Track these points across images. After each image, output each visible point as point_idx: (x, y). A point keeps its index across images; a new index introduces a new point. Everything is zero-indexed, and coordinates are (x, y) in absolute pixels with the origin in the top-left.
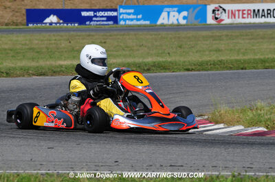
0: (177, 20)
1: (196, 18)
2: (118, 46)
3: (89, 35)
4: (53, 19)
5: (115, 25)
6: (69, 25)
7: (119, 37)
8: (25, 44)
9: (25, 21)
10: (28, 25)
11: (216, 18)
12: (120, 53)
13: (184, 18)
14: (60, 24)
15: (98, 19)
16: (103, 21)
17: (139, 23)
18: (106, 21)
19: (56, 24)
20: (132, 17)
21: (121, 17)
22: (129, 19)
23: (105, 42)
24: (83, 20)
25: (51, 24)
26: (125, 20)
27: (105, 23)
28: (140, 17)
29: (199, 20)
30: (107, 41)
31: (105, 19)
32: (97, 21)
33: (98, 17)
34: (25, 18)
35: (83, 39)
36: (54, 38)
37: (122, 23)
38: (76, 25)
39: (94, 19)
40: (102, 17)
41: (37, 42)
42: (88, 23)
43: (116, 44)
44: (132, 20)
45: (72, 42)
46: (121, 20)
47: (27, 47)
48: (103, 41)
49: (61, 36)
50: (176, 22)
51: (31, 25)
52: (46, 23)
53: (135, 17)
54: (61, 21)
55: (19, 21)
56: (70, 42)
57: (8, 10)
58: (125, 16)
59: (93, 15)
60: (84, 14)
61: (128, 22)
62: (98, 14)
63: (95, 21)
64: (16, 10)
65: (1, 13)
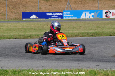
0: (89, 17)
1: (98, 16)
4: (34, 16)
5: (62, 19)
6: (41, 19)
10: (23, 19)
11: (107, 16)
13: (93, 16)
14: (37, 19)
15: (54, 17)
16: (56, 17)
17: (72, 18)
18: (58, 17)
19: (35, 19)
21: (64, 16)
22: (68, 17)
24: (47, 17)
25: (33, 19)
26: (66, 17)
27: (57, 18)
28: (72, 15)
29: (99, 17)
32: (54, 18)
33: (54, 16)
37: (64, 18)
38: (44, 19)
39: (52, 16)
40: (56, 15)
42: (49, 18)
44: (69, 17)
46: (64, 17)
50: (89, 18)
52: (31, 19)
53: (70, 16)
54: (38, 18)
57: (13, 13)
58: (66, 15)
59: (52, 15)
60: (48, 14)
61: (67, 18)
62: (54, 14)
63: (52, 17)
64: (17, 13)
65: (10, 14)
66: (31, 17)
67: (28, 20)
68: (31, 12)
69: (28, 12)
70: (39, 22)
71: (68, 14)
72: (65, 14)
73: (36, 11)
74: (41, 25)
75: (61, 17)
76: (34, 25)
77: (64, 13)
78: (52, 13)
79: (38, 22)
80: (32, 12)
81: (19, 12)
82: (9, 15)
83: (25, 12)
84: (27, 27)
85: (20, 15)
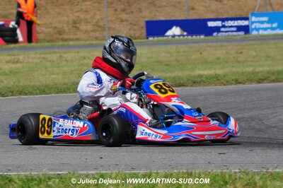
2: (256, 56)
3: (222, 46)
4: (176, 31)
5: (247, 36)
6: (194, 37)
7: (255, 46)
8: (151, 57)
9: (145, 34)
10: (147, 38)
12: (262, 63)
14: (184, 36)
16: (233, 31)
17: (274, 32)
18: (236, 31)
19: (179, 36)
20: (266, 25)
21: (253, 27)
22: (263, 29)
23: (241, 53)
24: (210, 32)
25: (174, 36)
26: (258, 30)
28: (275, 25)
30: (243, 51)
31: (234, 29)
32: (226, 32)
33: (226, 27)
34: (144, 31)
35: (216, 50)
36: (182, 50)
37: (254, 33)
38: (202, 37)
39: (222, 29)
40: (232, 27)
41: (163, 54)
42: (215, 34)
43: (254, 53)
44: (266, 29)
45: (203, 53)
46: (253, 30)
47: (154, 60)
48: (239, 51)
49: (191, 48)
51: (151, 39)
52: (168, 36)
53: (269, 26)
54: (185, 33)
55: (137, 35)
56: (201, 54)
57: (125, 23)
58: (258, 25)
59: (220, 25)
60: (211, 24)
61: (261, 32)
62: (227, 24)
63: (223, 32)
64: (134, 23)
65: (117, 26)
66: (169, 33)
67: (158, 41)
68: (168, 18)
69: (163, 19)
70: (182, 45)
71: (262, 22)
72: (255, 22)
73: (182, 17)
74: (184, 52)
75: (246, 29)
76: (169, 53)
77: (254, 19)
78: (223, 20)
79: (180, 46)
80: (173, 18)
81: (139, 21)
82: (114, 29)
83: (155, 19)
84: (148, 58)
85: (142, 27)
